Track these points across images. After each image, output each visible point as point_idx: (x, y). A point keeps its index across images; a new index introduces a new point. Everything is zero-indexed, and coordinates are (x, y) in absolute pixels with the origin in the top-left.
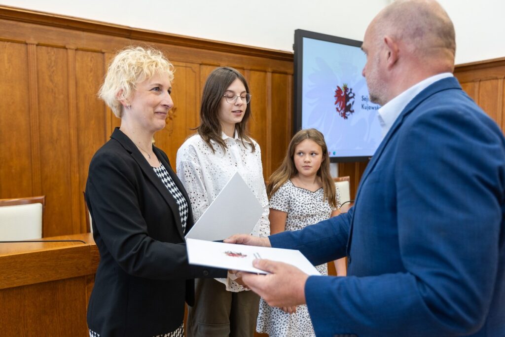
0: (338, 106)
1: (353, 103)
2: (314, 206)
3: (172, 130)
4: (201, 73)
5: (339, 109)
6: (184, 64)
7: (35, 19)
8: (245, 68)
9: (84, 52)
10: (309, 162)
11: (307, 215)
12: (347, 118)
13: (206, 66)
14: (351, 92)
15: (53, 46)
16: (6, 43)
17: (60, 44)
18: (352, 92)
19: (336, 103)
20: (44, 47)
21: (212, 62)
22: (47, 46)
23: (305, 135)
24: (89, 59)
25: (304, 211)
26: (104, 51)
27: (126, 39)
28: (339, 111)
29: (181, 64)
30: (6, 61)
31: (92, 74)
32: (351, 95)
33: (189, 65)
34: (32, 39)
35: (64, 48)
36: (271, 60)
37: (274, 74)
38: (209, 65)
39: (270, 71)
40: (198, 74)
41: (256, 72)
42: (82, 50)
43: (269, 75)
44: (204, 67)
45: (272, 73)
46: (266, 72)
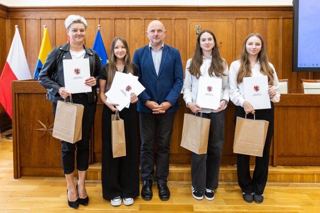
4: (237, 24)
6: (227, 20)
8: (264, 18)
15: (166, 19)
17: (169, 18)
21: (243, 17)
26: (187, 18)
27: (197, 12)
29: (225, 20)
31: (181, 29)
33: (230, 20)
34: (158, 17)
35: (171, 19)
36: (282, 12)
37: (284, 20)
38: (241, 19)
39: (281, 18)
40: (234, 24)
41: (271, 20)
42: (178, 19)
43: (281, 21)
44: (238, 20)
45: (283, 19)
46: (279, 19)
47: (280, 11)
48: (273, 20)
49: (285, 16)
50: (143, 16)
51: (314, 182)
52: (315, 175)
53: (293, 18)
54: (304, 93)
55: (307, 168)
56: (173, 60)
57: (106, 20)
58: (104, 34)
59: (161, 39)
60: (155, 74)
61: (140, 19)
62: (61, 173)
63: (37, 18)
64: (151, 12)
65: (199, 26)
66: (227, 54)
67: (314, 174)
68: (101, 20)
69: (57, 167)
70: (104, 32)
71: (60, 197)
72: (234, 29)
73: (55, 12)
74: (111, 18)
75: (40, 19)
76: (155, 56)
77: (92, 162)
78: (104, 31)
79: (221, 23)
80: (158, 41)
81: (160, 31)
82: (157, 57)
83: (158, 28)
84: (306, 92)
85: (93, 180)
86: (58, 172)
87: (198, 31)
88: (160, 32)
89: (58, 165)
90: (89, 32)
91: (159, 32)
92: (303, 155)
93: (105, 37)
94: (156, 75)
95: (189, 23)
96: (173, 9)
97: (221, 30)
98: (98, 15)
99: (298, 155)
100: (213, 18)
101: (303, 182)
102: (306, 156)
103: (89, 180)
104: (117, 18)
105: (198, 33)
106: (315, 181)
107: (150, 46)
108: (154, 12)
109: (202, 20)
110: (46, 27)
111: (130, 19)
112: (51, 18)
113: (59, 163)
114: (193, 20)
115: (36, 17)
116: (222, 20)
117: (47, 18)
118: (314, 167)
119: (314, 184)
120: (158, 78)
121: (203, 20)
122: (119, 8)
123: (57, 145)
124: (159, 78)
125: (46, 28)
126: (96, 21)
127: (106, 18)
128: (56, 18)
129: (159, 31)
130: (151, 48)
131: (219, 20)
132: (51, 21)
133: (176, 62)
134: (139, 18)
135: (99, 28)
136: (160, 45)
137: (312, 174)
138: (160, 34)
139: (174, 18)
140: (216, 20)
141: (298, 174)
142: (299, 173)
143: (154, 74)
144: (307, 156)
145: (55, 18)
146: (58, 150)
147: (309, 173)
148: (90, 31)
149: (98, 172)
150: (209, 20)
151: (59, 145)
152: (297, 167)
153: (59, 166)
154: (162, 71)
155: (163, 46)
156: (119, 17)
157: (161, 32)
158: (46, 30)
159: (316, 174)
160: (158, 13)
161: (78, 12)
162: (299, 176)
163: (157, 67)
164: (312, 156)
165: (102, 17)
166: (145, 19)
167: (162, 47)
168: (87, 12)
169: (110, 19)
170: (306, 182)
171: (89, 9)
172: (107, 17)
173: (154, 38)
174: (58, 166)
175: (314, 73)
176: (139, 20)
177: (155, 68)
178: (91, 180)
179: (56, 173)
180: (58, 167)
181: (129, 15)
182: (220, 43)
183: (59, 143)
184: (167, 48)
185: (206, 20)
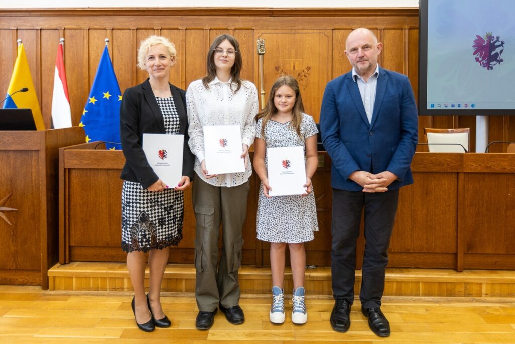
0: (479, 57)
1: (501, 52)
2: (281, 134)
3: (307, 86)
4: (334, 37)
5: (480, 59)
6: (318, 31)
7: (209, 13)
8: (378, 28)
9: (240, 31)
10: (285, 103)
11: (275, 140)
12: (492, 68)
13: (339, 31)
14: (498, 40)
15: (219, 29)
16: (192, 31)
17: (224, 27)
18: (500, 39)
19: (475, 54)
20: (214, 31)
21: (344, 26)
22: (216, 29)
23: (283, 81)
24: (243, 35)
25: (272, 138)
26: (253, 28)
27: (270, 17)
28: (480, 62)
29: (315, 31)
30: (192, 43)
31: (245, 46)
32: (498, 44)
33: (322, 31)
34: (207, 26)
35: (227, 29)
36: (407, 18)
37: (411, 30)
38: (342, 29)
39: (407, 28)
40: (330, 38)
41: (391, 31)
42: (239, 29)
43: (406, 32)
44: (336, 32)
45: (409, 29)
46: (403, 29)
47: (405, 17)
48: (394, 31)
49: (412, 25)
50: (182, 25)
51: (418, 295)
52: (421, 283)
53: (419, 28)
54: (428, 151)
55: (410, 271)
56: (399, 94)
57: (122, 31)
58: (119, 53)
59: (370, 61)
60: (366, 121)
61: (177, 29)
62: (17, 279)
63: (11, 28)
64: (196, 18)
65: (262, 42)
66: (319, 87)
67: (418, 282)
68: (114, 31)
69: (10, 270)
70: (119, 50)
71: (4, 316)
72: (331, 45)
73: (40, 18)
74: (131, 27)
75: (16, 28)
76: (365, 90)
77: (67, 262)
78: (120, 48)
79: (308, 36)
80: (367, 65)
81: (367, 47)
82: (368, 91)
83: (363, 43)
84: (432, 149)
85: (66, 289)
86: (12, 277)
87: (259, 50)
88: (366, 49)
89: (13, 266)
90: (95, 49)
91: (364, 50)
92: (403, 251)
93: (121, 58)
94: (367, 124)
95: (256, 36)
96: (231, 13)
97: (309, 48)
98: (109, 23)
99: (396, 251)
100: (295, 28)
101: (401, 295)
102: (408, 252)
103: (59, 289)
104: (139, 27)
105: (260, 52)
106: (421, 293)
107: (354, 73)
108: (201, 17)
109: (277, 31)
110: (21, 42)
111: (161, 29)
112: (34, 27)
113: (13, 263)
114: (263, 31)
115: (9, 25)
116: (311, 31)
117: (27, 27)
118: (422, 270)
119: (418, 297)
120: (370, 129)
121: (280, 31)
122: (144, 11)
123: (10, 233)
124: (373, 127)
125: (22, 44)
126: (106, 32)
127: (123, 27)
128: (43, 27)
129: (365, 47)
130: (356, 76)
131: (305, 31)
132: (33, 32)
133: (405, 98)
134: (176, 27)
135: (106, 44)
136: (372, 71)
137: (415, 282)
138: (368, 53)
139: (233, 28)
140: (301, 31)
141: (393, 282)
142: (394, 280)
143: (365, 123)
144: (411, 253)
145: (40, 28)
146: (13, 241)
147: (411, 281)
148: (97, 48)
149: (73, 277)
150: (289, 31)
151: (13, 234)
152: (394, 270)
153: (14, 268)
154: (377, 117)
155: (377, 71)
156: (143, 27)
157: (369, 48)
158: (21, 47)
159: (423, 282)
160: (207, 19)
161: (77, 17)
162: (395, 286)
163: (369, 110)
164: (418, 253)
165: (116, 25)
166: (185, 30)
167: (376, 73)
168: (92, 17)
169: (130, 29)
170: (406, 295)
171: (95, 13)
172: (123, 25)
173: (357, 62)
174: (12, 268)
175: (460, 117)
176: (175, 31)
177: (365, 111)
178: (62, 290)
179: (10, 279)
180: (13, 270)
181: (159, 22)
182: (307, 69)
183: (13, 231)
184: (384, 75)
185: (284, 31)
